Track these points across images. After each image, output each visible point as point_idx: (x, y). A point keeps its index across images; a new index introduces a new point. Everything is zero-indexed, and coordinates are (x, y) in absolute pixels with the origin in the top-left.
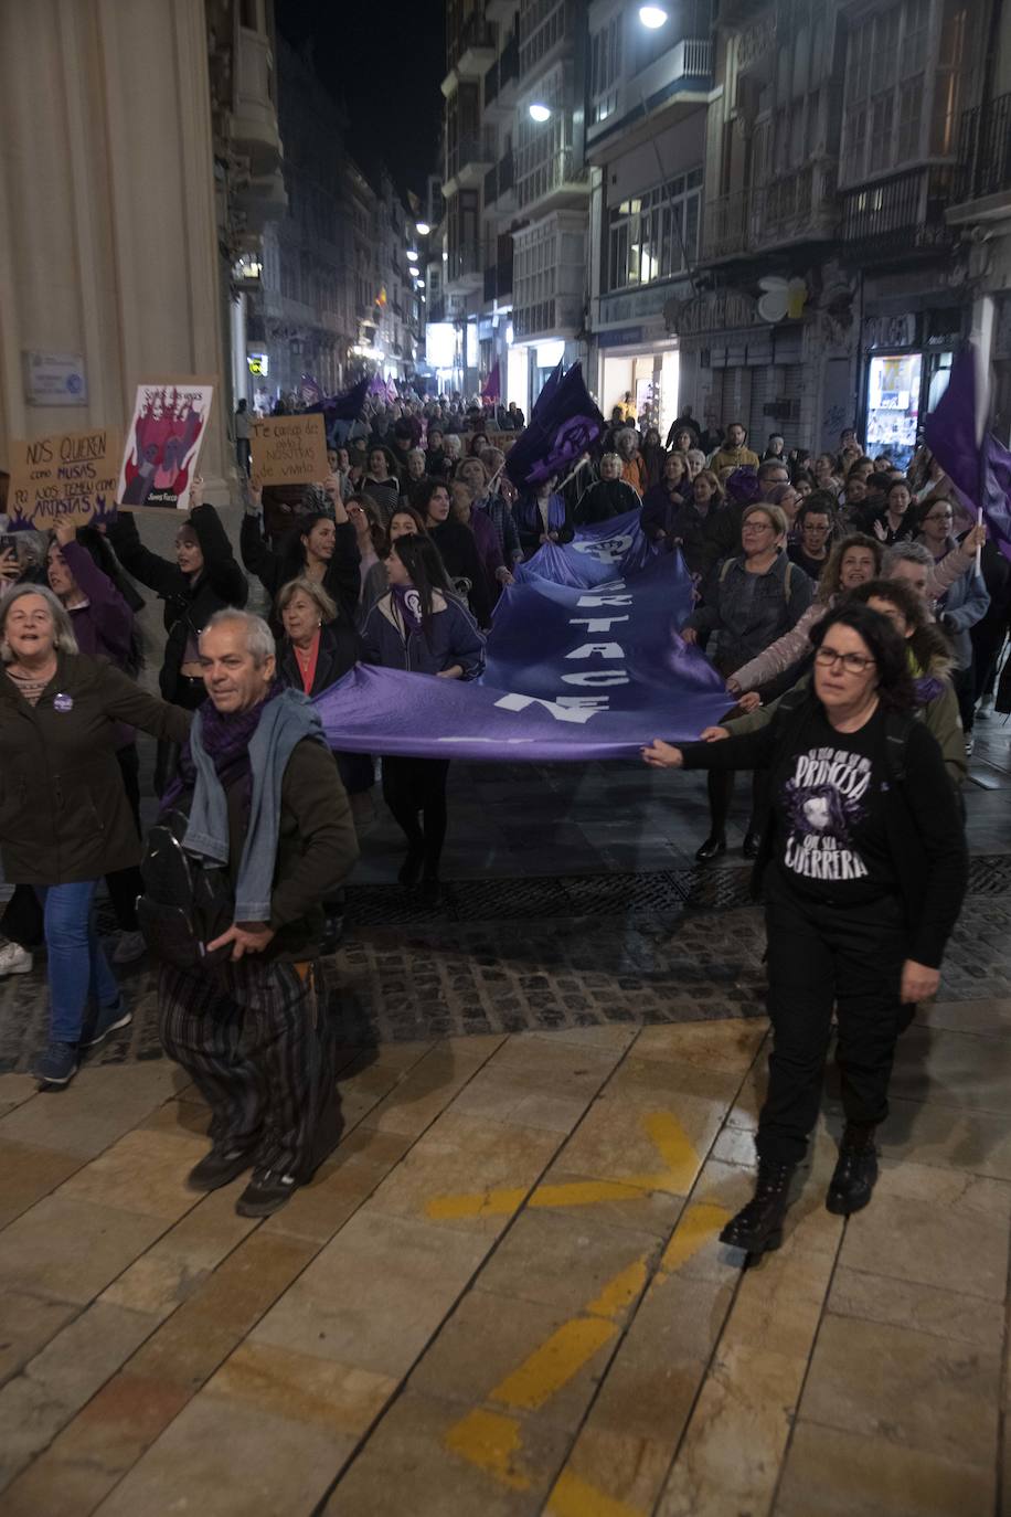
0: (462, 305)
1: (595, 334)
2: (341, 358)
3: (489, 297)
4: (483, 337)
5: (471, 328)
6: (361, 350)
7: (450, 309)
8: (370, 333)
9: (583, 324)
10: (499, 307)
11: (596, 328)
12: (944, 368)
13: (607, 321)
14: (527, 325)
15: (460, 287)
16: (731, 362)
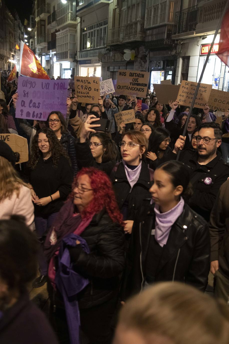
0: (40, 51)
1: (78, 61)
2: (5, 63)
3: (49, 49)
4: (46, 60)
5: (43, 57)
6: (11, 61)
7: (37, 51)
8: (13, 56)
9: (75, 58)
10: (52, 52)
11: (79, 59)
12: (170, 75)
13: (82, 58)
14: (60, 57)
15: (40, 46)
16: (115, 70)
